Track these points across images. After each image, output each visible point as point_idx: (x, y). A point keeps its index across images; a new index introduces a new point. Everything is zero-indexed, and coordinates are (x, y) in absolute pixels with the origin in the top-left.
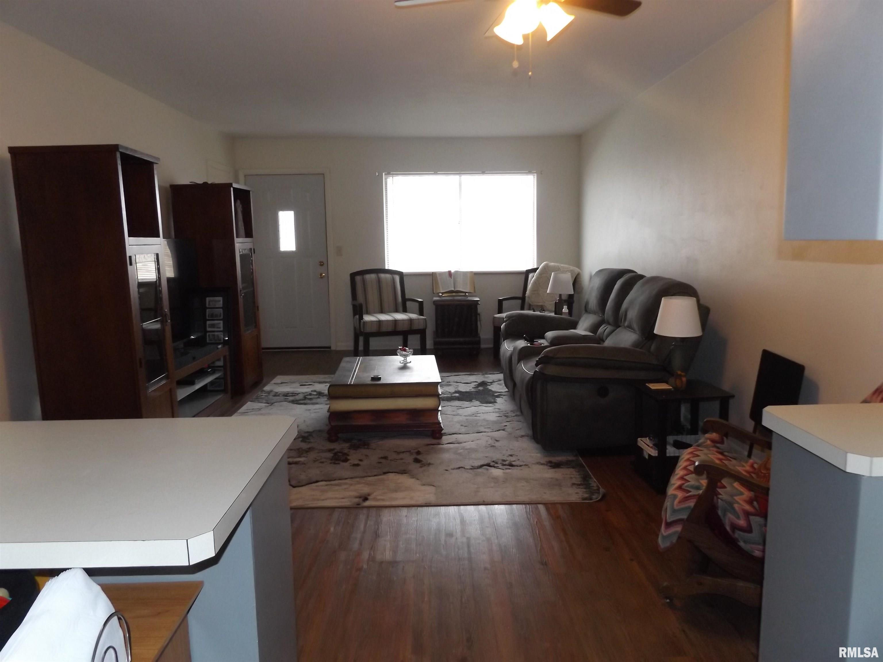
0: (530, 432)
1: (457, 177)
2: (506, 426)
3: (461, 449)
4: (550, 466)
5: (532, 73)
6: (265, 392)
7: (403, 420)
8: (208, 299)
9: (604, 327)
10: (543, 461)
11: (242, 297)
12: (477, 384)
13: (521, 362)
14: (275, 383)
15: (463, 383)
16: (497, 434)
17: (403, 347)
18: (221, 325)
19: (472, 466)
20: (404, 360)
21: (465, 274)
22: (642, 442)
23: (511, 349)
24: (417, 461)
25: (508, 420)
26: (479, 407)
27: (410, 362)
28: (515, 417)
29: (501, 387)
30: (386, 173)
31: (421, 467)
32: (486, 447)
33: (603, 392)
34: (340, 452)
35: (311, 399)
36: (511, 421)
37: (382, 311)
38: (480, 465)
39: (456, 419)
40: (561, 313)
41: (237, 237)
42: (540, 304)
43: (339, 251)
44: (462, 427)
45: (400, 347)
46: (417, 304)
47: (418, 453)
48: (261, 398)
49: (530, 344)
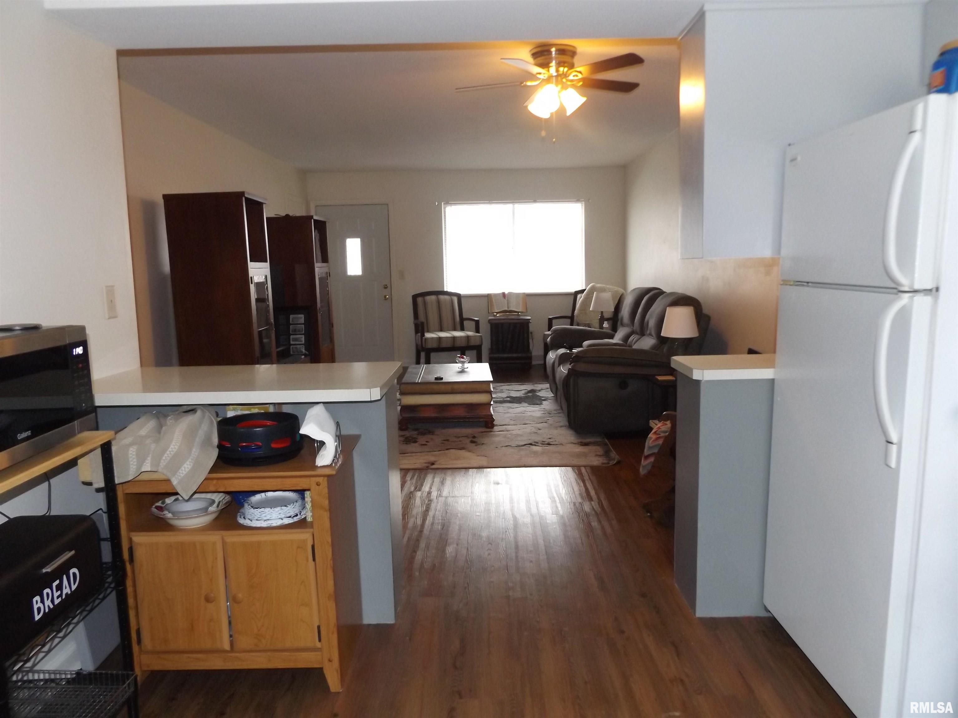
0: (567, 424)
1: (510, 206)
2: (548, 420)
3: (510, 435)
4: (581, 445)
5: (555, 140)
7: (461, 413)
8: (291, 316)
9: (633, 336)
10: (576, 441)
11: (320, 314)
12: (526, 391)
13: (560, 366)
15: (515, 391)
16: (540, 425)
17: (461, 355)
18: (303, 339)
19: (518, 445)
20: (462, 366)
21: (518, 295)
22: (653, 423)
23: (555, 357)
24: (472, 442)
25: (550, 416)
26: (528, 407)
27: (467, 368)
28: (557, 414)
29: (548, 393)
30: (445, 202)
31: (476, 446)
32: (530, 433)
33: (623, 385)
34: (410, 437)
36: (553, 416)
37: (441, 330)
38: (524, 444)
39: (507, 415)
40: (602, 328)
41: (316, 263)
42: (588, 322)
43: (402, 275)
44: (511, 421)
45: (458, 355)
46: (474, 323)
47: (474, 437)
49: (569, 351)
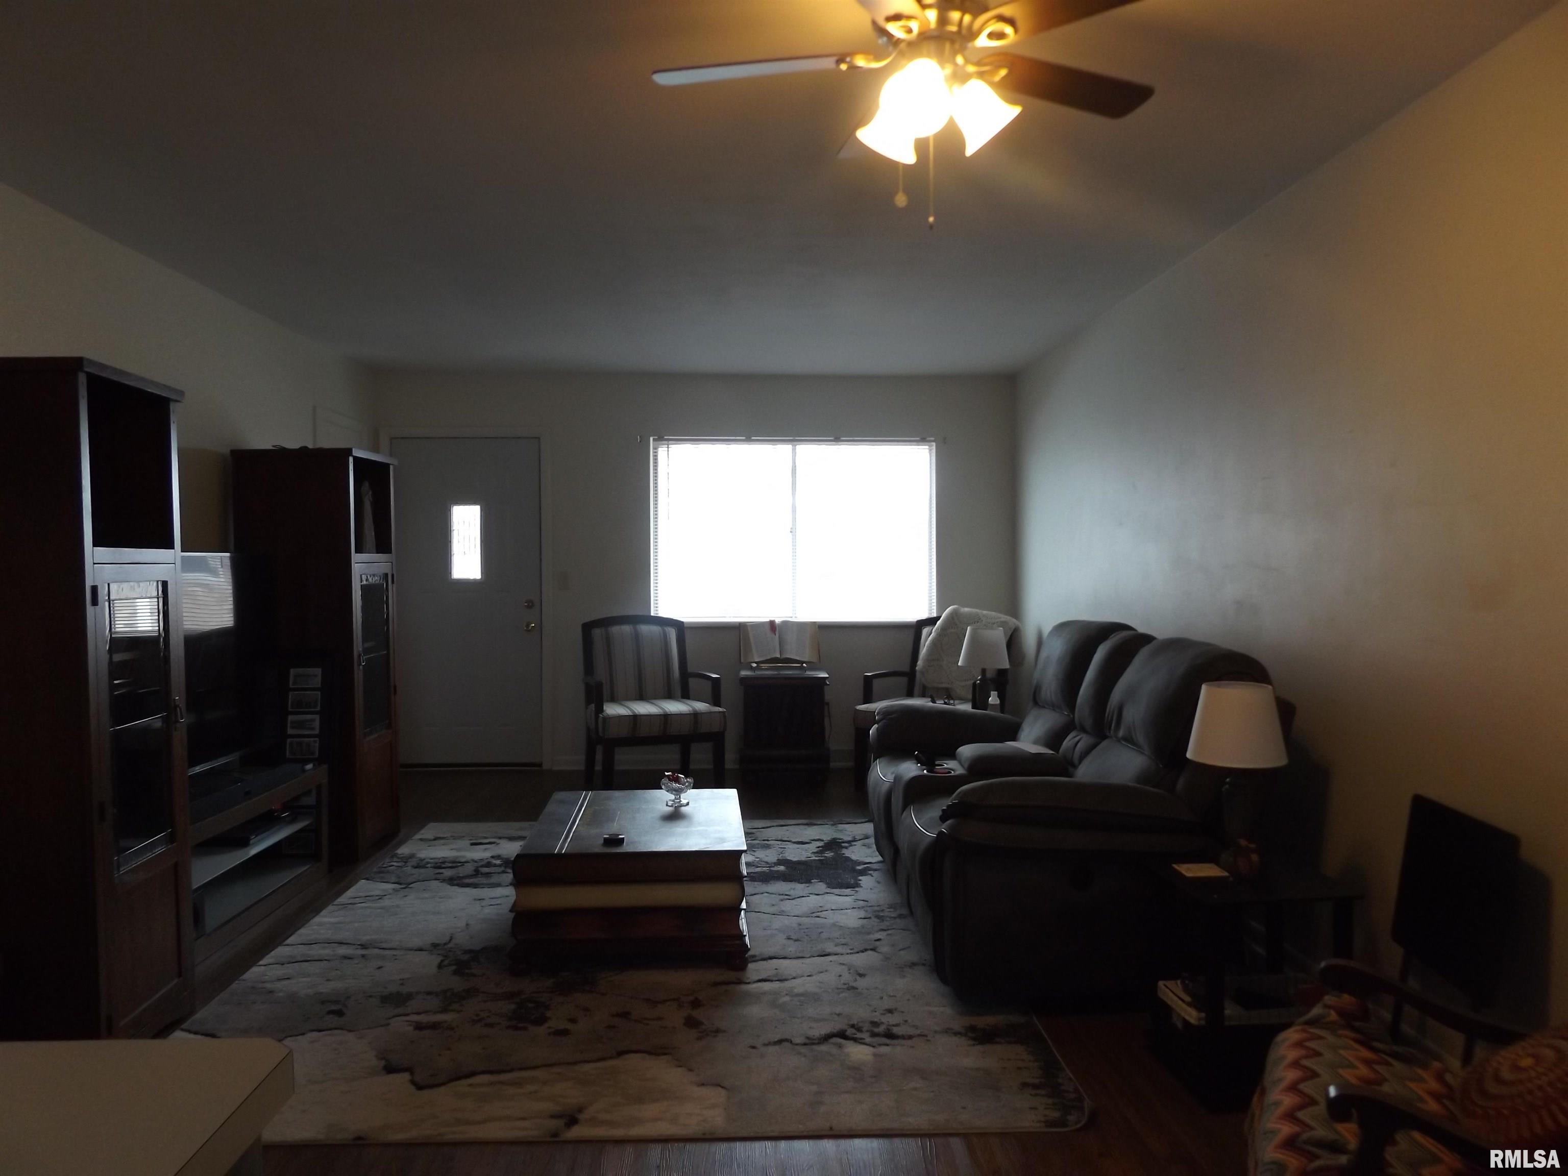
0: (929, 956)
1: (788, 447)
2: (879, 940)
3: (787, 995)
4: (974, 1039)
5: (935, 219)
6: (398, 858)
8: (293, 672)
9: (1075, 737)
10: (958, 1025)
11: (361, 667)
12: (820, 844)
13: (909, 807)
14: (421, 840)
15: (795, 843)
16: (860, 960)
17: (675, 772)
18: (317, 724)
20: (675, 798)
21: (801, 627)
22: (1167, 990)
23: (890, 778)
24: (691, 1023)
25: (884, 925)
26: (826, 896)
27: (688, 803)
28: (898, 921)
29: (868, 851)
30: (656, 438)
32: (839, 991)
33: (1080, 877)
34: (530, 1001)
35: (488, 875)
36: (890, 928)
37: (641, 697)
38: (825, 1035)
39: (779, 922)
40: (984, 705)
41: (357, 552)
43: (564, 581)
44: (791, 942)
45: (668, 773)
46: (709, 683)
47: (696, 1004)
48: (388, 872)
49: (927, 771)
